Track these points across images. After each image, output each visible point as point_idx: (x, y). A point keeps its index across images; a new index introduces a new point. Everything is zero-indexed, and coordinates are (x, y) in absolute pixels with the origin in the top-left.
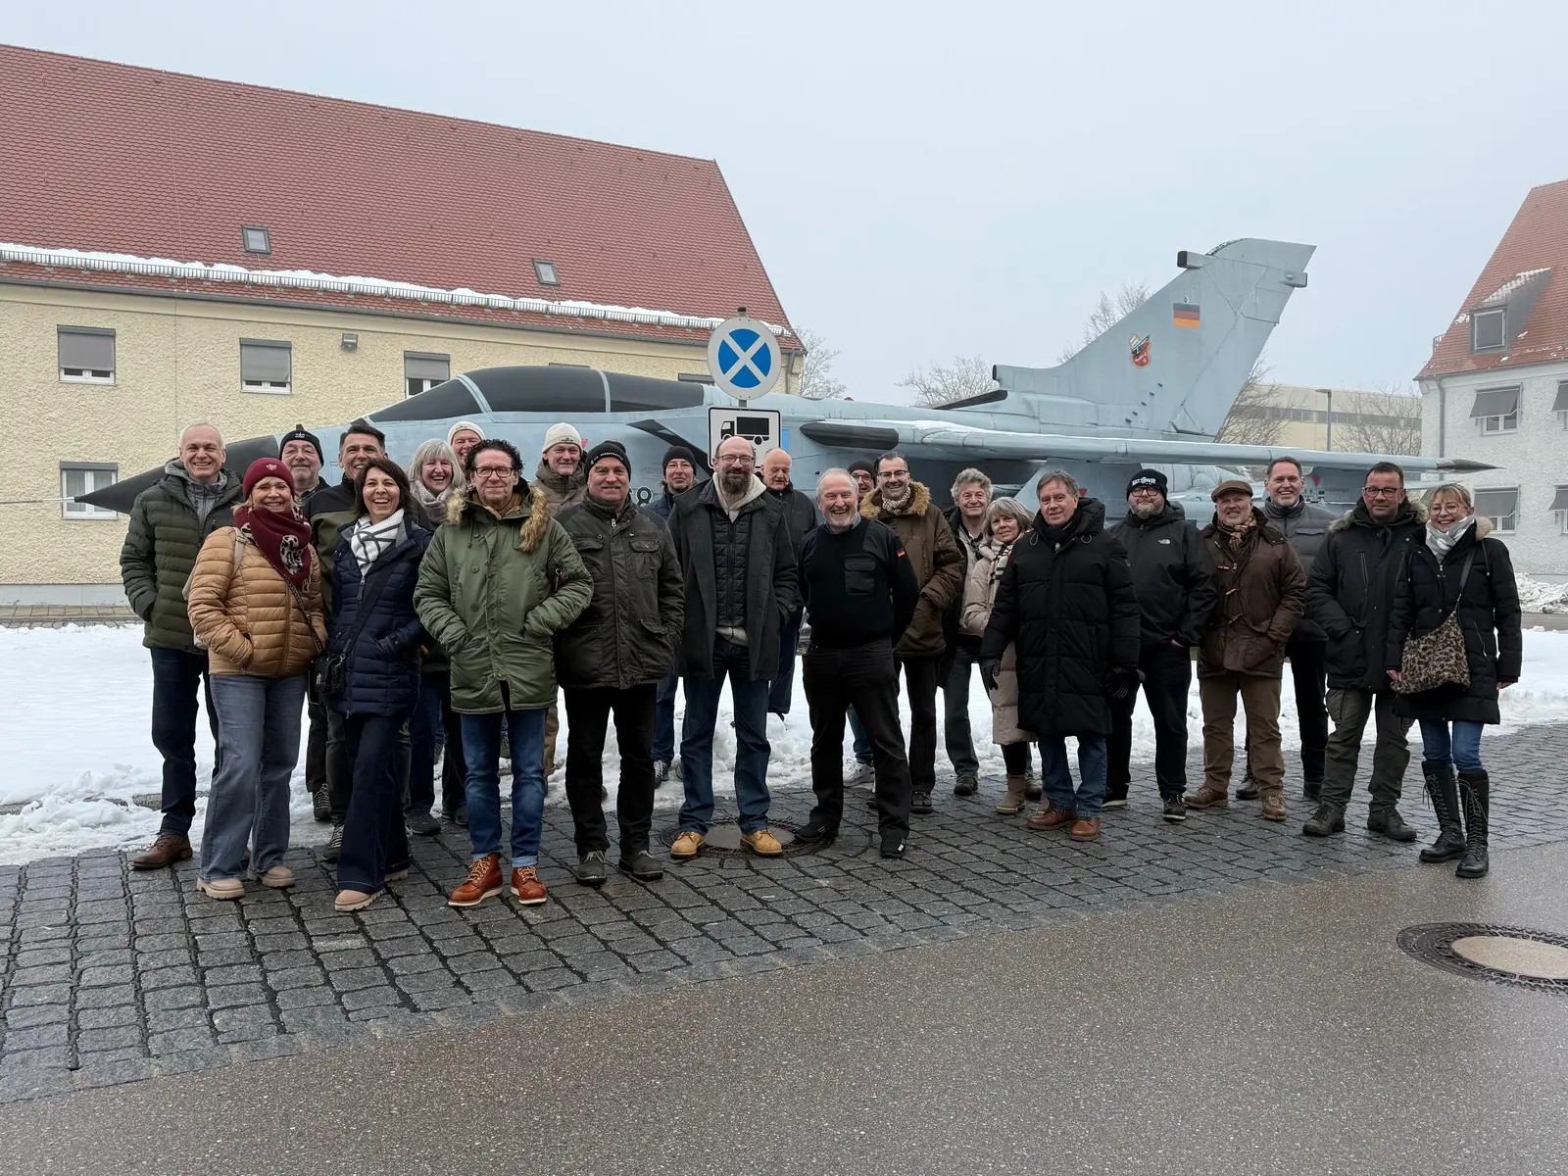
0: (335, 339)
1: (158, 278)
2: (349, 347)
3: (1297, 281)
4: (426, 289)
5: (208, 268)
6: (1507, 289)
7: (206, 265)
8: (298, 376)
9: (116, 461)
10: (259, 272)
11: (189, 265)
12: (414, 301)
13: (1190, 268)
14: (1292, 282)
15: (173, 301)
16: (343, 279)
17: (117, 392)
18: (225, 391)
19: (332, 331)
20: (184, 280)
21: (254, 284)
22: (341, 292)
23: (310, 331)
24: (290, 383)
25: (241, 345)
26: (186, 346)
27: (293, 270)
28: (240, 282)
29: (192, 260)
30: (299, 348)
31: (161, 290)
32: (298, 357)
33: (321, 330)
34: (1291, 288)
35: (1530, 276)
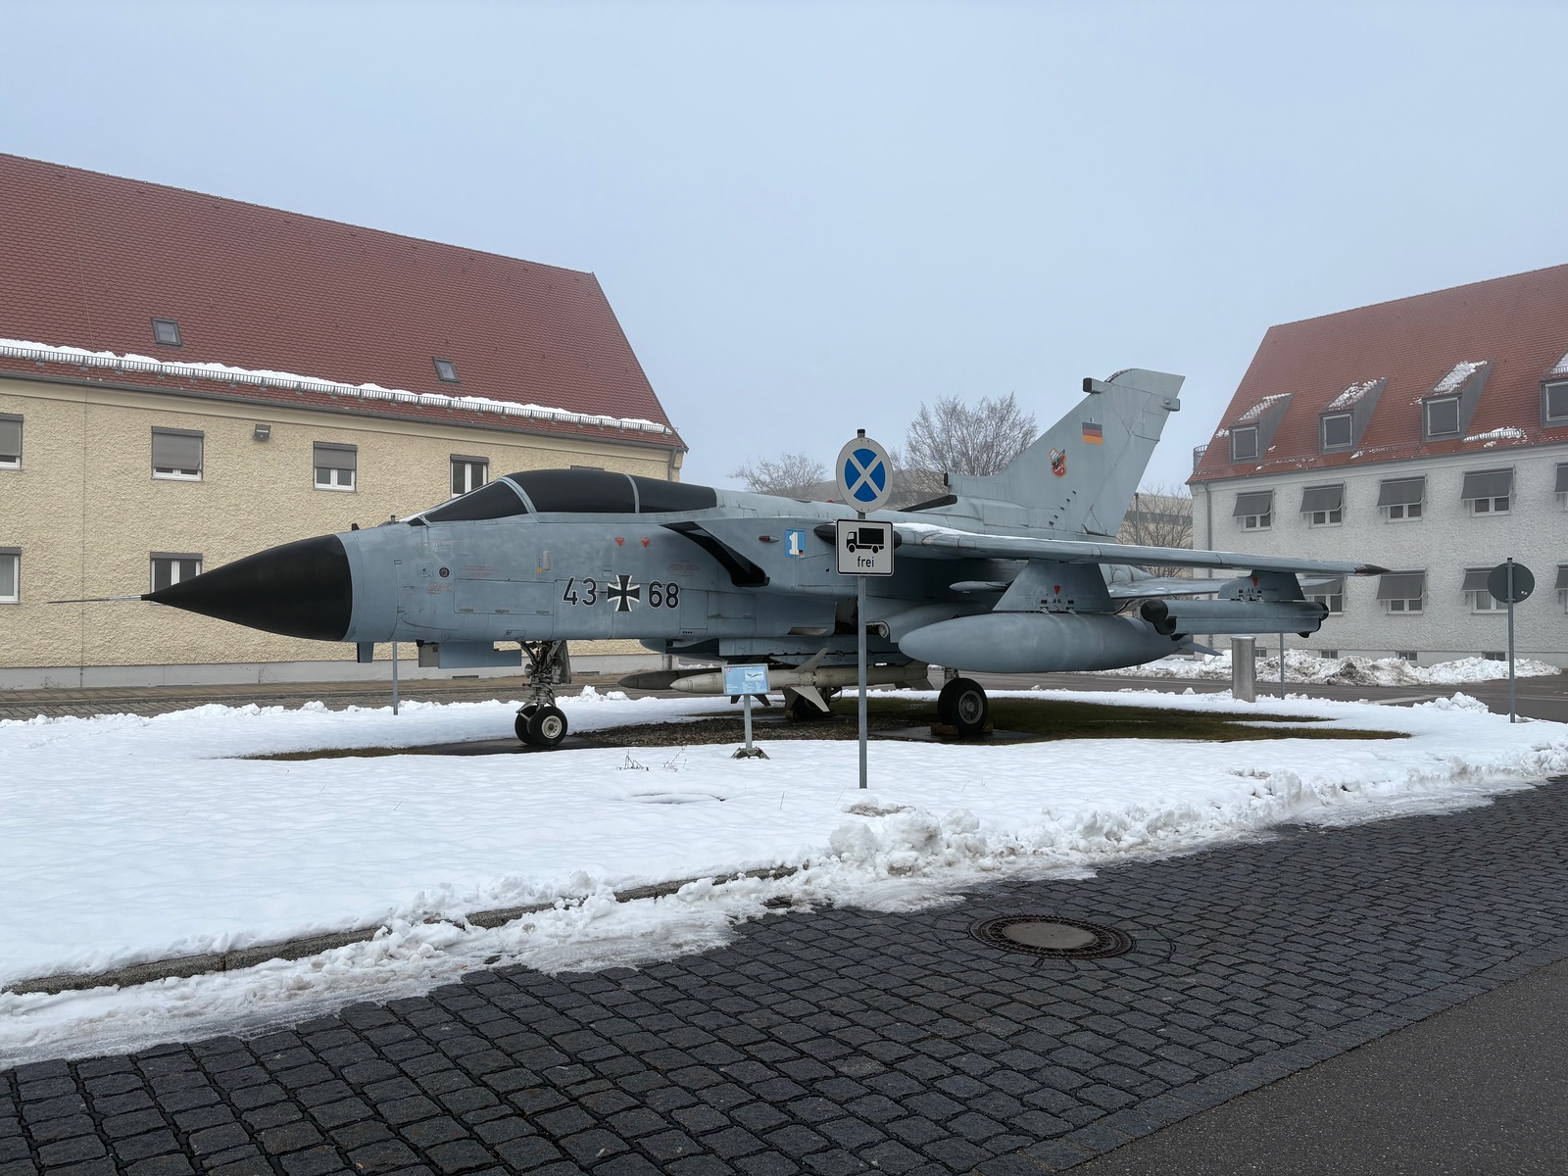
0: (248, 430)
1: (68, 366)
2: (262, 437)
3: (1172, 406)
4: (335, 384)
5: (120, 358)
6: (1256, 410)
7: (117, 355)
8: (210, 463)
9: (19, 545)
10: (170, 364)
11: (99, 354)
12: (324, 395)
13: (1093, 393)
14: (1169, 406)
15: (85, 389)
16: (255, 373)
17: (24, 476)
18: (136, 477)
19: (244, 421)
20: (95, 369)
21: (167, 375)
22: (254, 385)
23: (222, 421)
24: (202, 471)
25: (153, 433)
26: (95, 432)
27: (205, 363)
28: (153, 373)
29: (103, 350)
30: (211, 438)
31: (73, 379)
32: (210, 447)
33: (233, 420)
34: (1167, 411)
35: (1274, 400)
